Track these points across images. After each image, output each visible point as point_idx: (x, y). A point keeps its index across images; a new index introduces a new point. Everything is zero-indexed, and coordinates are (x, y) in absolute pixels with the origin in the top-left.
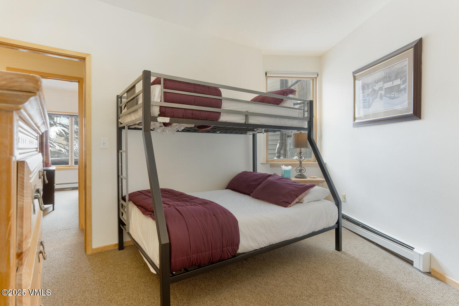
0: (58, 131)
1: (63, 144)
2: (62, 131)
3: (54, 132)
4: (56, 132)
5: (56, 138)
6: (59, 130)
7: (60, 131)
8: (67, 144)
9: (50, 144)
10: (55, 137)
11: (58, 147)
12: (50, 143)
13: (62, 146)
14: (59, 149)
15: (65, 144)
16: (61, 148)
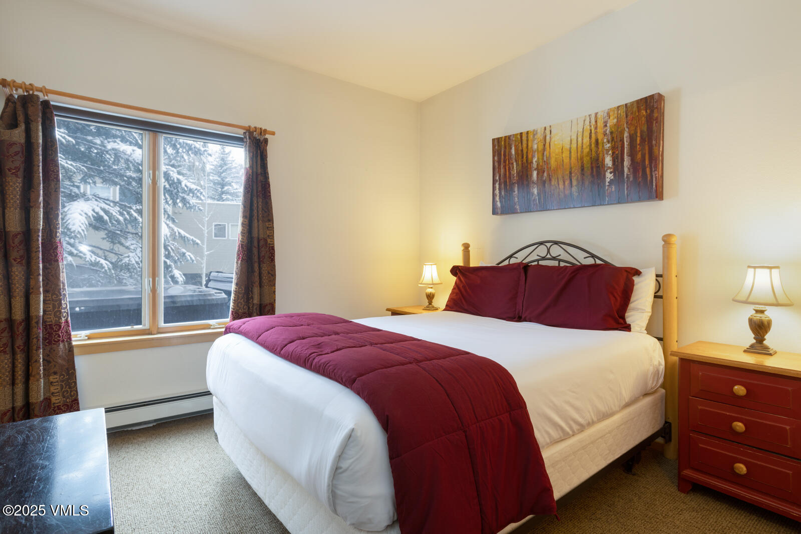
0: (90, 213)
1: (102, 248)
2: (102, 213)
3: (81, 215)
4: (86, 214)
5: (87, 231)
6: (93, 210)
7: (97, 213)
8: (112, 249)
9: (69, 246)
10: (84, 229)
11: (91, 257)
12: (69, 244)
13: (100, 252)
14: (93, 259)
15: (108, 249)
16: (98, 259)
